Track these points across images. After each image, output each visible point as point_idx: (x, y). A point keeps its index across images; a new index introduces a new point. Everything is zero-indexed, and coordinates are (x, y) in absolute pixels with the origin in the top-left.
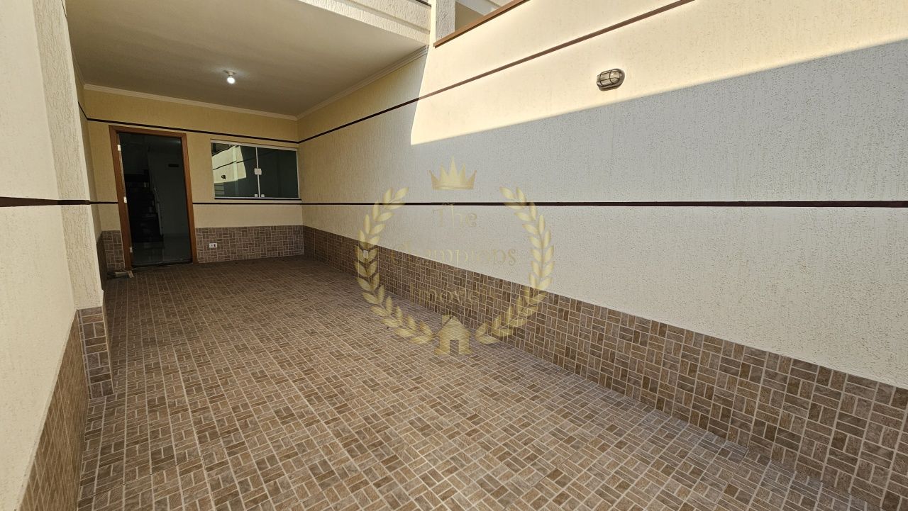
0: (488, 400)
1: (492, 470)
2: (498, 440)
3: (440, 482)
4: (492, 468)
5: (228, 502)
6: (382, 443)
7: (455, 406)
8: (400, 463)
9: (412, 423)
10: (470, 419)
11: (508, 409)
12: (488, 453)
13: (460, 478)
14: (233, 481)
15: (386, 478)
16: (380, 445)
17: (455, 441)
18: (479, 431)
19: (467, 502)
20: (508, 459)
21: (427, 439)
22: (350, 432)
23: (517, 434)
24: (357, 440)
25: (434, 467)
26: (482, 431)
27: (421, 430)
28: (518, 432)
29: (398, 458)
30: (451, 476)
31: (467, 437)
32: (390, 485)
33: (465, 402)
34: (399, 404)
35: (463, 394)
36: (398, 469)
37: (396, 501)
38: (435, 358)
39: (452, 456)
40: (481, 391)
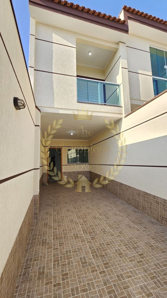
0: (149, 248)
1: (147, 283)
2: (151, 269)
3: (124, 281)
4: (147, 282)
5: (56, 263)
6: (104, 256)
7: (134, 248)
8: (109, 267)
9: (116, 250)
10: (140, 255)
11: (158, 255)
12: (146, 274)
13: (132, 281)
14: (59, 256)
15: (104, 271)
16: (103, 256)
17: (132, 264)
18: (143, 262)
19: (134, 294)
20: (155, 280)
21: (121, 259)
22: (94, 248)
23: (161, 269)
24: (96, 252)
25: (122, 273)
26: (144, 262)
27: (119, 254)
28: (161, 268)
29: (109, 264)
30: (128, 279)
31: (138, 263)
32: (105, 275)
33: (138, 247)
34: (112, 241)
35: (138, 243)
36: (109, 269)
37: (106, 282)
38: (128, 225)
39: (130, 270)
40: (146, 243)
